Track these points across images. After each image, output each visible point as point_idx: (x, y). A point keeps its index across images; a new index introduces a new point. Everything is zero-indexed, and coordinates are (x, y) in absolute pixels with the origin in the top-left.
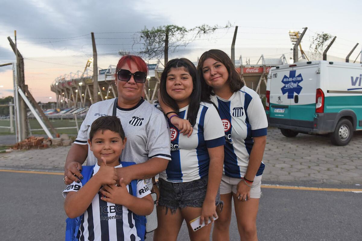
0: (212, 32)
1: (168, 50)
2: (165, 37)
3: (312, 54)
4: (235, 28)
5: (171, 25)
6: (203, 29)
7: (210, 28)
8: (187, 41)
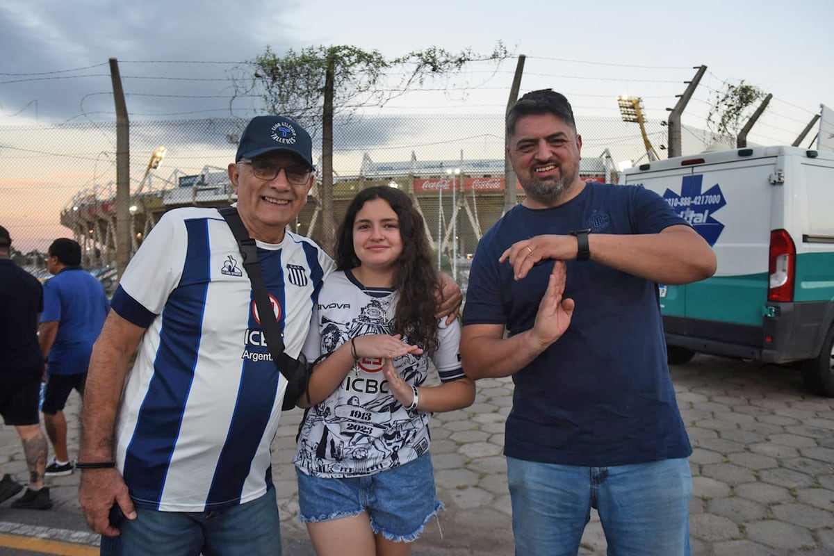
0: (456, 70)
1: (332, 116)
2: (324, 78)
3: (714, 138)
4: (516, 61)
5: (342, 45)
6: (431, 60)
7: (449, 59)
8: (385, 92)
